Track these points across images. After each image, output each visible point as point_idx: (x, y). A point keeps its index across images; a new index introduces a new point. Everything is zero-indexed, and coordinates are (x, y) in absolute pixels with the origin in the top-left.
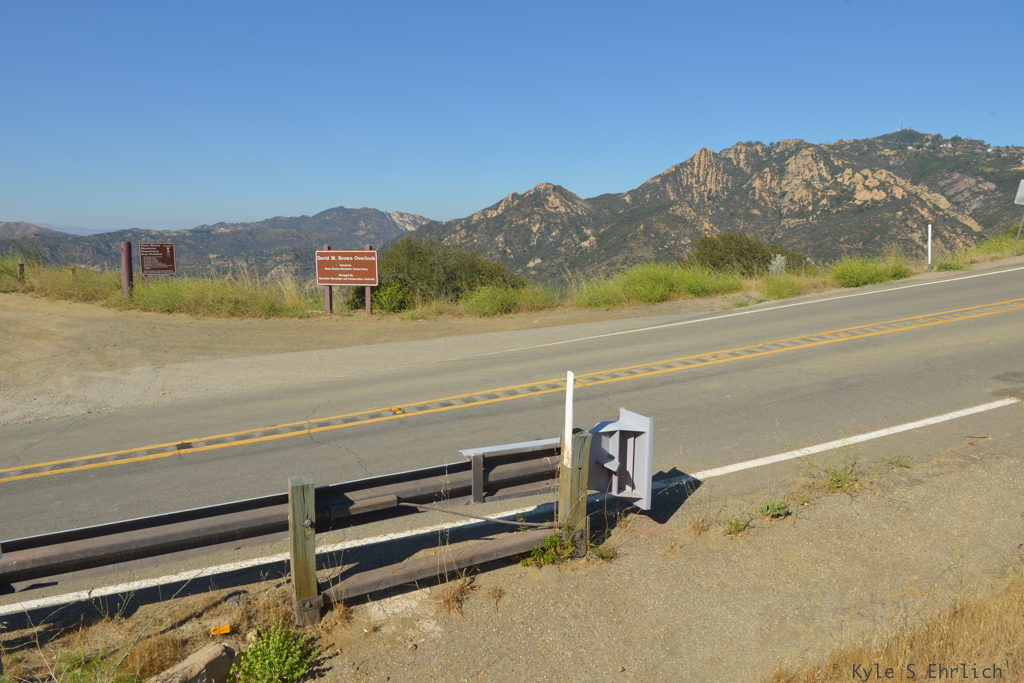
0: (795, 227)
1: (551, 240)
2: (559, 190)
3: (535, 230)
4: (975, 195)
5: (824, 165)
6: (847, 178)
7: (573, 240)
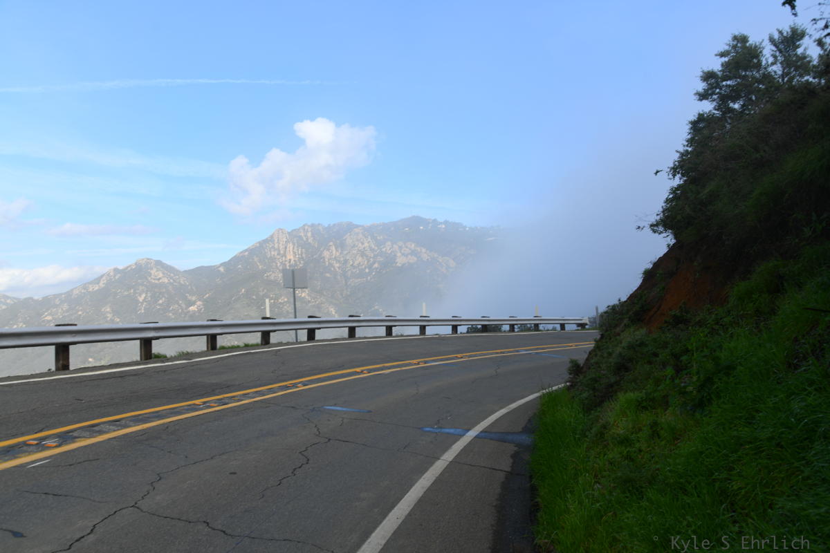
0: (359, 285)
1: (158, 307)
2: (159, 263)
3: (141, 299)
5: (371, 239)
6: (388, 249)
7: (179, 306)
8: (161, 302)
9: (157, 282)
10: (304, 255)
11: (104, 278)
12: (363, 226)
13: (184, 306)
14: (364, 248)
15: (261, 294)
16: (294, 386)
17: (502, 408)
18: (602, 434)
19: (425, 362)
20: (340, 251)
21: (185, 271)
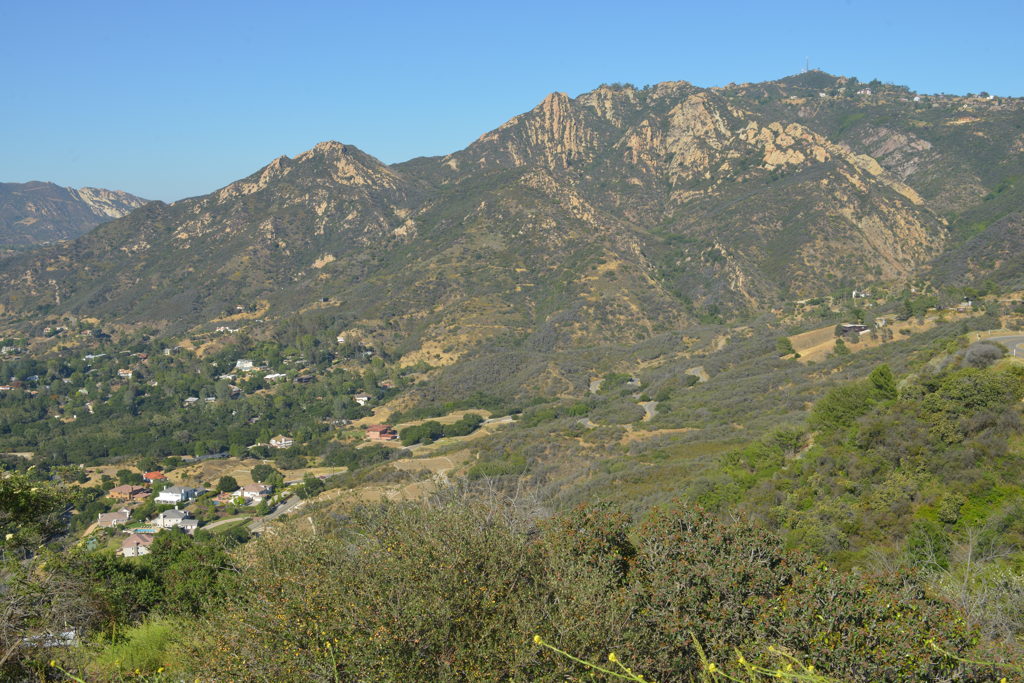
0: (691, 202)
1: (346, 226)
3: (320, 211)
4: (908, 156)
5: (721, 116)
6: (751, 135)
7: (380, 225)
8: (350, 217)
9: (345, 182)
10: (595, 143)
11: (266, 172)
13: (386, 226)
14: (707, 132)
15: (512, 211)
20: (660, 137)
21: (394, 166)
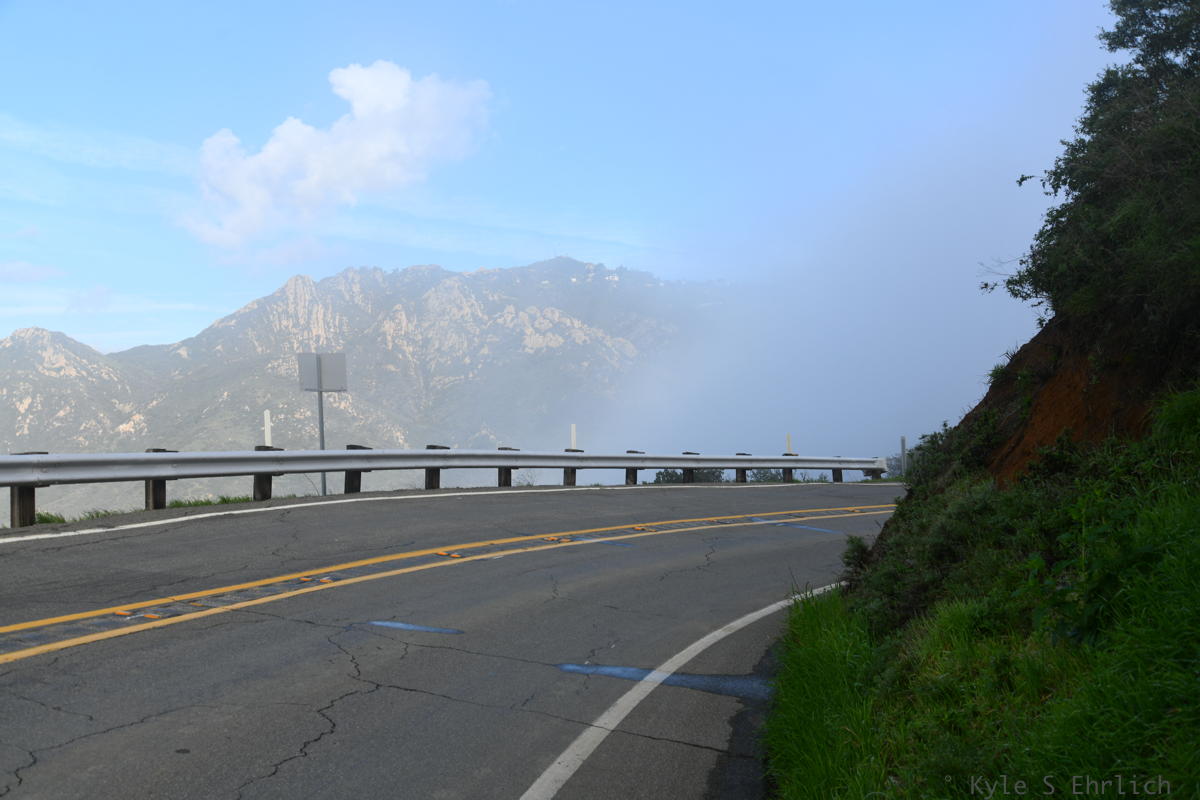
0: (451, 388)
1: (57, 424)
2: (59, 339)
3: (22, 408)
5: (476, 300)
6: (509, 319)
7: (99, 422)
8: (61, 413)
9: (54, 374)
10: (345, 329)
12: (460, 274)
13: (108, 422)
14: (462, 317)
15: (260, 401)
16: (316, 580)
17: (715, 628)
18: (904, 680)
19: (573, 538)
20: (415, 322)
21: (112, 356)
